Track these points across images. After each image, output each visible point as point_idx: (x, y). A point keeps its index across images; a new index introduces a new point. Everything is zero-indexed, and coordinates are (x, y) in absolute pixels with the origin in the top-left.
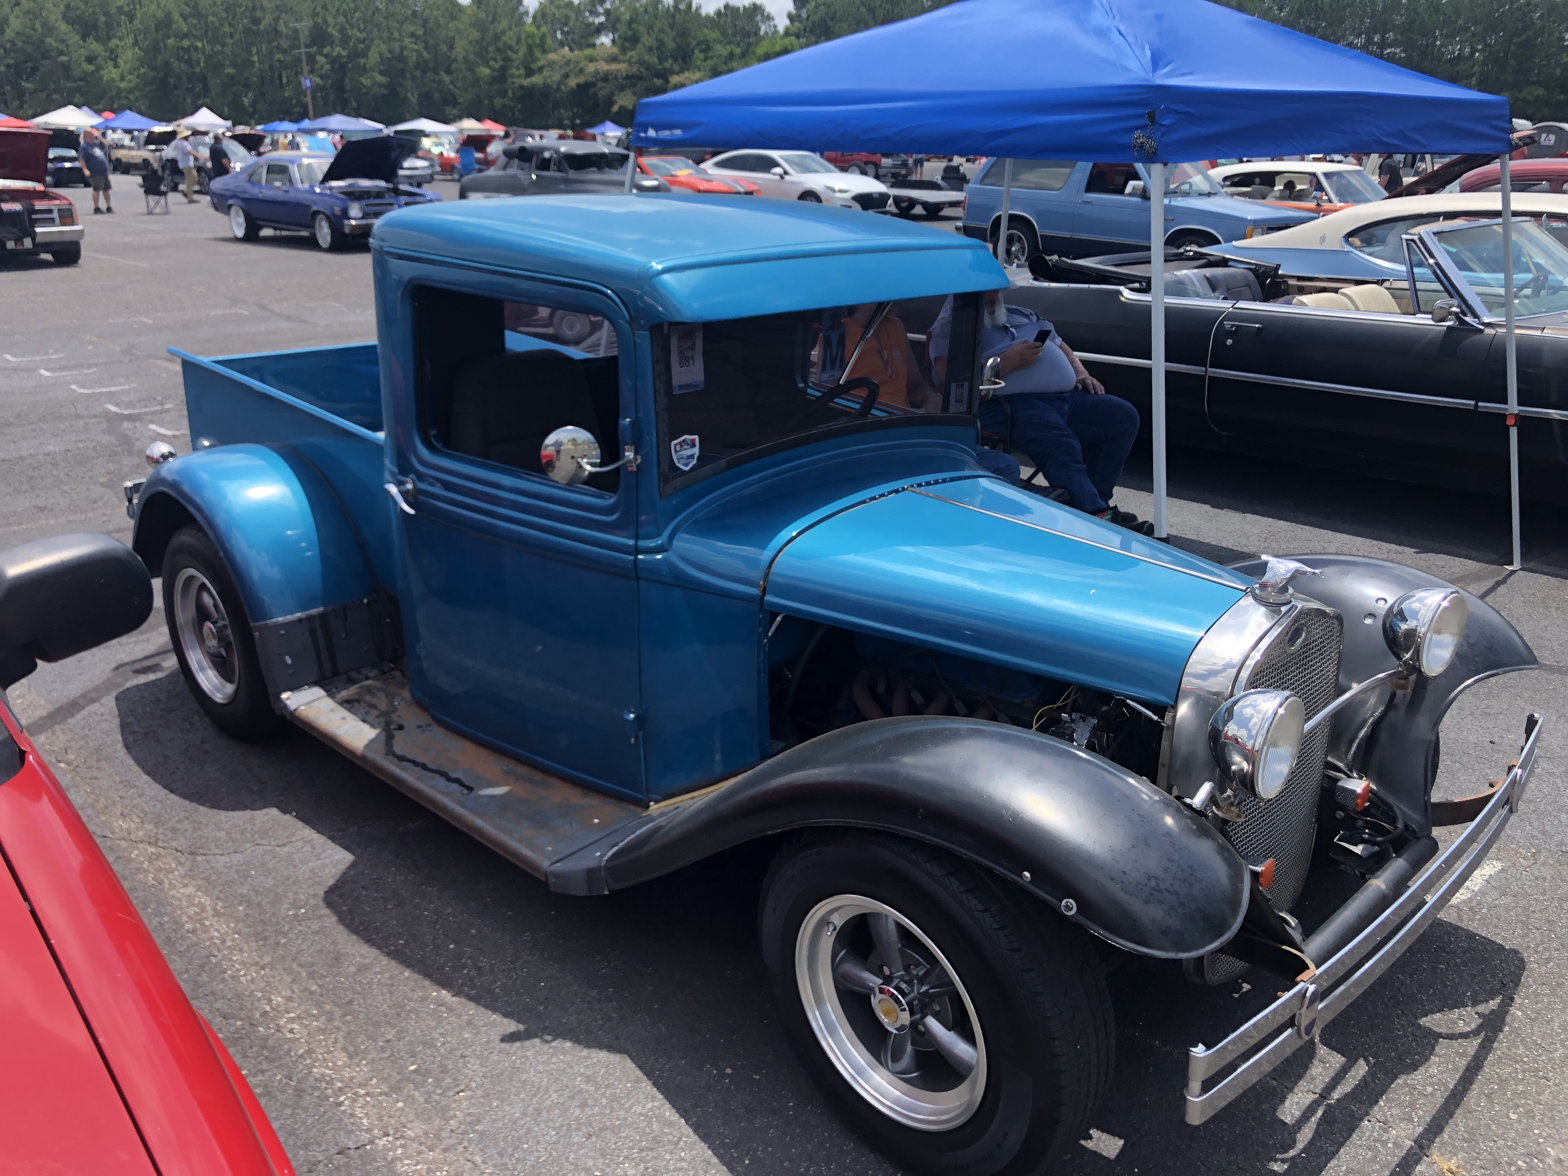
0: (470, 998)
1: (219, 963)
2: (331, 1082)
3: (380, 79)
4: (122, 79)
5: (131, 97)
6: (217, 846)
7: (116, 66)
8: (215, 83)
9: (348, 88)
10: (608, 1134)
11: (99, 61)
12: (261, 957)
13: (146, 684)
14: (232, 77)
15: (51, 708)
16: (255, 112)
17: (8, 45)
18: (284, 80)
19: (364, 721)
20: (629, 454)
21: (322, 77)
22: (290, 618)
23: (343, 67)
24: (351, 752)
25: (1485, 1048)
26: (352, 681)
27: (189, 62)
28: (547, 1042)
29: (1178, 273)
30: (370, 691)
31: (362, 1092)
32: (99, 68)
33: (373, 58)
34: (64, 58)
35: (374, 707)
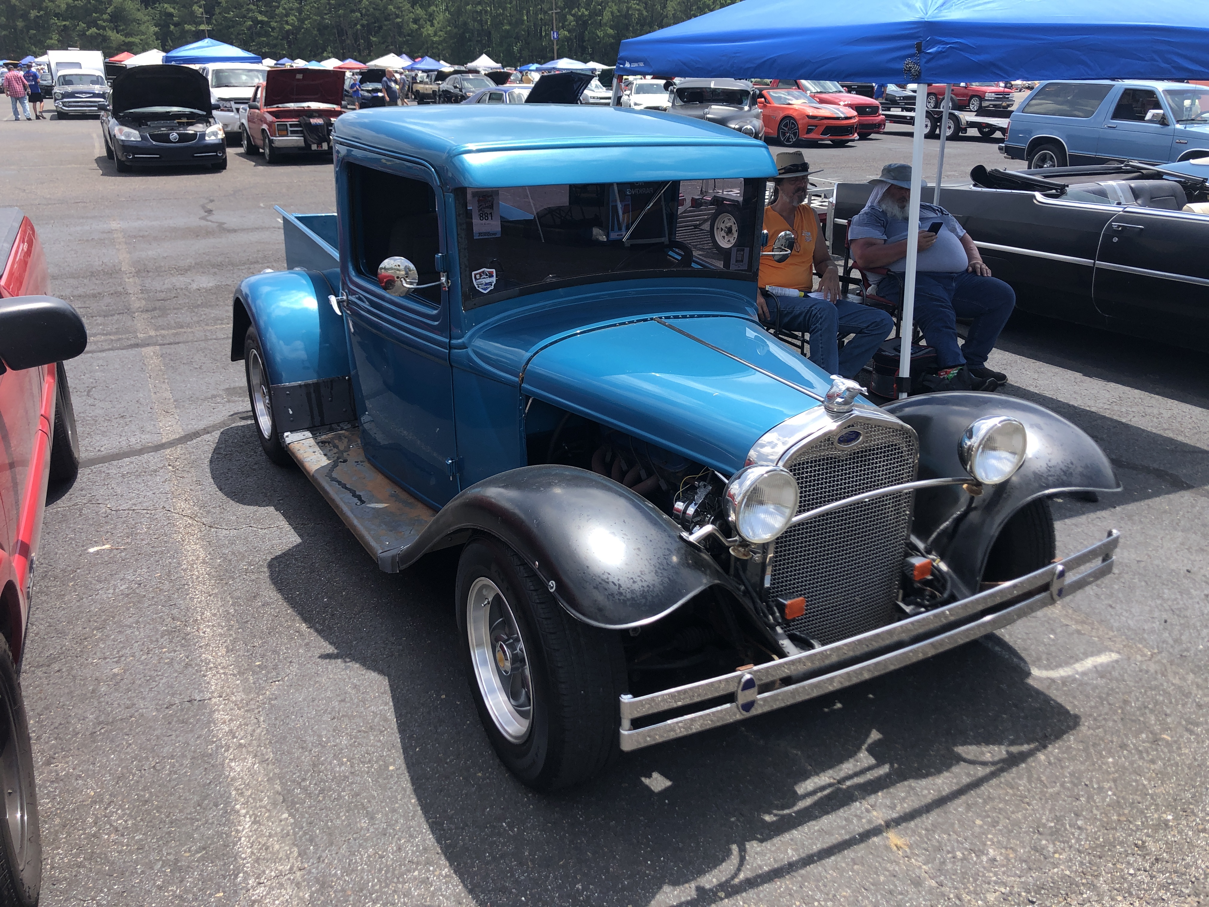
0: (317, 630)
1: (188, 590)
2: (207, 664)
3: (610, 31)
4: (435, 34)
5: (440, 47)
6: (226, 525)
7: (432, 25)
8: (496, 37)
9: (587, 38)
10: (346, 720)
11: (422, 22)
12: (213, 589)
13: (242, 426)
14: (508, 31)
15: (183, 434)
16: (521, 57)
17: (364, 11)
18: (543, 34)
19: (325, 455)
20: (443, 279)
21: (569, 31)
22: (293, 384)
23: (585, 23)
24: (308, 473)
25: (993, 775)
26: (331, 430)
27: (481, 22)
28: (345, 662)
29: (1102, 184)
30: (340, 437)
31: (222, 671)
32: (421, 27)
33: (607, 16)
34: (399, 20)
35: (337, 447)
